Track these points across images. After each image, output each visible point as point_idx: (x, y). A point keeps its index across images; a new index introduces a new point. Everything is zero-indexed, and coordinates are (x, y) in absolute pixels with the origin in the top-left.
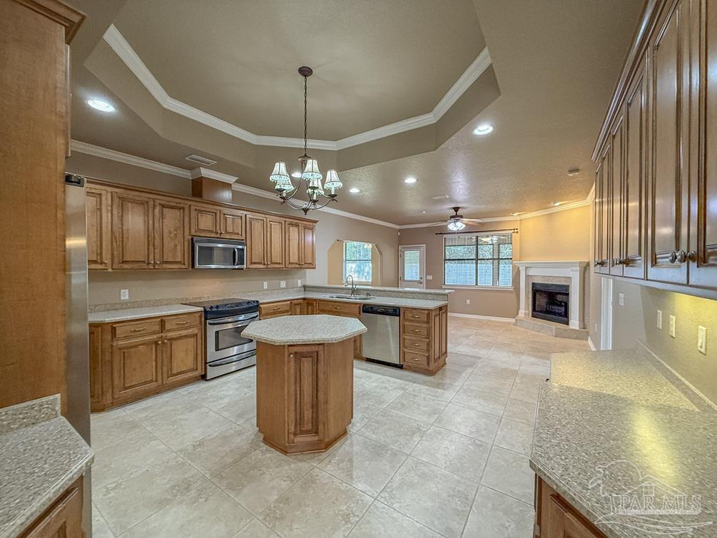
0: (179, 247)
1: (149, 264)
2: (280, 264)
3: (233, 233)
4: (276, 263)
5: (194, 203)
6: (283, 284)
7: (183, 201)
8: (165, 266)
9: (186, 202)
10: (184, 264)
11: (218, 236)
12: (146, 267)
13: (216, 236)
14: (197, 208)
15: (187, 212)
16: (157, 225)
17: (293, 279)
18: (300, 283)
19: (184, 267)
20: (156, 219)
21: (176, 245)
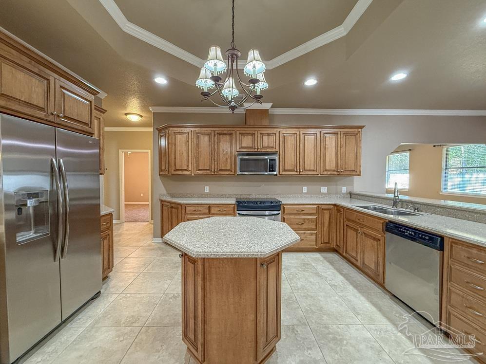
0: (229, 160)
1: (211, 171)
2: (314, 171)
3: (268, 147)
4: (310, 170)
5: (239, 129)
6: (324, 190)
7: (232, 129)
8: (220, 172)
9: (234, 129)
10: (232, 171)
11: (256, 150)
12: (210, 173)
13: (254, 151)
14: (241, 132)
15: (234, 136)
16: (216, 147)
17: (337, 185)
18: (344, 189)
19: (231, 173)
20: (216, 143)
21: (227, 159)
